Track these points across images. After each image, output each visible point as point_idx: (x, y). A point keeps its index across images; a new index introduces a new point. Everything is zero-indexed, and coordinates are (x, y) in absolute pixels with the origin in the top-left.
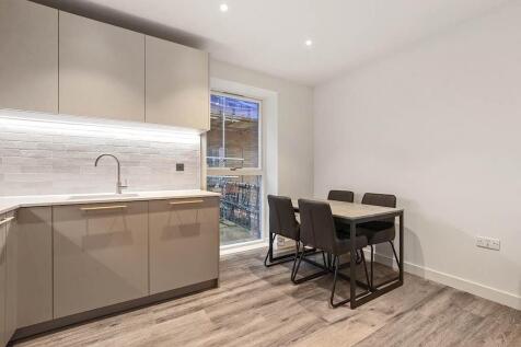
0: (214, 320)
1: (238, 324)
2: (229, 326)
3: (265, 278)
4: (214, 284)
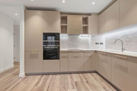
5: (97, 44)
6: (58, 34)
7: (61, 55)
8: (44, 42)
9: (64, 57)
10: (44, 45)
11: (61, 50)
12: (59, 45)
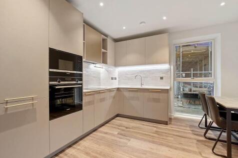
0: (156, 131)
1: (162, 135)
2: (158, 134)
3: (192, 131)
4: (166, 123)
9: (89, 103)
11: (84, 89)
12: (81, 80)
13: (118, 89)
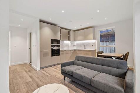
5: (73, 46)
6: (59, 40)
7: (61, 53)
8: (52, 45)
9: (62, 54)
10: (52, 47)
11: (61, 50)
12: (60, 47)
13: (75, 50)
